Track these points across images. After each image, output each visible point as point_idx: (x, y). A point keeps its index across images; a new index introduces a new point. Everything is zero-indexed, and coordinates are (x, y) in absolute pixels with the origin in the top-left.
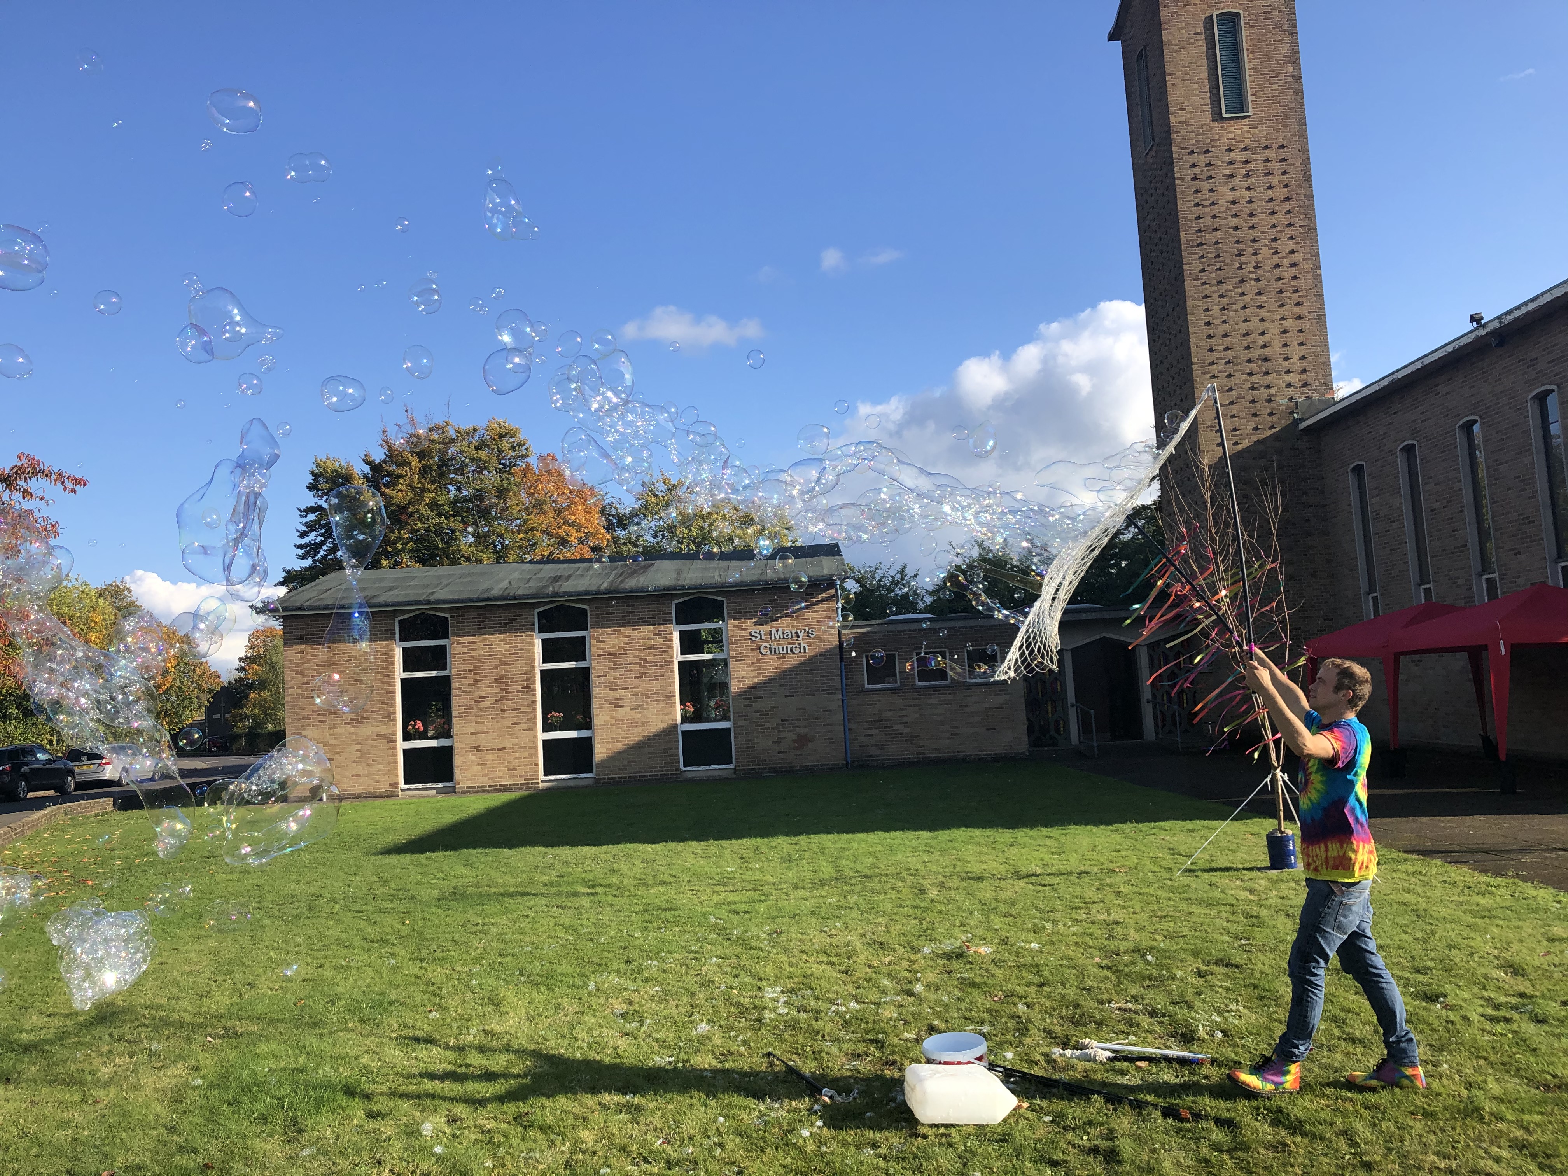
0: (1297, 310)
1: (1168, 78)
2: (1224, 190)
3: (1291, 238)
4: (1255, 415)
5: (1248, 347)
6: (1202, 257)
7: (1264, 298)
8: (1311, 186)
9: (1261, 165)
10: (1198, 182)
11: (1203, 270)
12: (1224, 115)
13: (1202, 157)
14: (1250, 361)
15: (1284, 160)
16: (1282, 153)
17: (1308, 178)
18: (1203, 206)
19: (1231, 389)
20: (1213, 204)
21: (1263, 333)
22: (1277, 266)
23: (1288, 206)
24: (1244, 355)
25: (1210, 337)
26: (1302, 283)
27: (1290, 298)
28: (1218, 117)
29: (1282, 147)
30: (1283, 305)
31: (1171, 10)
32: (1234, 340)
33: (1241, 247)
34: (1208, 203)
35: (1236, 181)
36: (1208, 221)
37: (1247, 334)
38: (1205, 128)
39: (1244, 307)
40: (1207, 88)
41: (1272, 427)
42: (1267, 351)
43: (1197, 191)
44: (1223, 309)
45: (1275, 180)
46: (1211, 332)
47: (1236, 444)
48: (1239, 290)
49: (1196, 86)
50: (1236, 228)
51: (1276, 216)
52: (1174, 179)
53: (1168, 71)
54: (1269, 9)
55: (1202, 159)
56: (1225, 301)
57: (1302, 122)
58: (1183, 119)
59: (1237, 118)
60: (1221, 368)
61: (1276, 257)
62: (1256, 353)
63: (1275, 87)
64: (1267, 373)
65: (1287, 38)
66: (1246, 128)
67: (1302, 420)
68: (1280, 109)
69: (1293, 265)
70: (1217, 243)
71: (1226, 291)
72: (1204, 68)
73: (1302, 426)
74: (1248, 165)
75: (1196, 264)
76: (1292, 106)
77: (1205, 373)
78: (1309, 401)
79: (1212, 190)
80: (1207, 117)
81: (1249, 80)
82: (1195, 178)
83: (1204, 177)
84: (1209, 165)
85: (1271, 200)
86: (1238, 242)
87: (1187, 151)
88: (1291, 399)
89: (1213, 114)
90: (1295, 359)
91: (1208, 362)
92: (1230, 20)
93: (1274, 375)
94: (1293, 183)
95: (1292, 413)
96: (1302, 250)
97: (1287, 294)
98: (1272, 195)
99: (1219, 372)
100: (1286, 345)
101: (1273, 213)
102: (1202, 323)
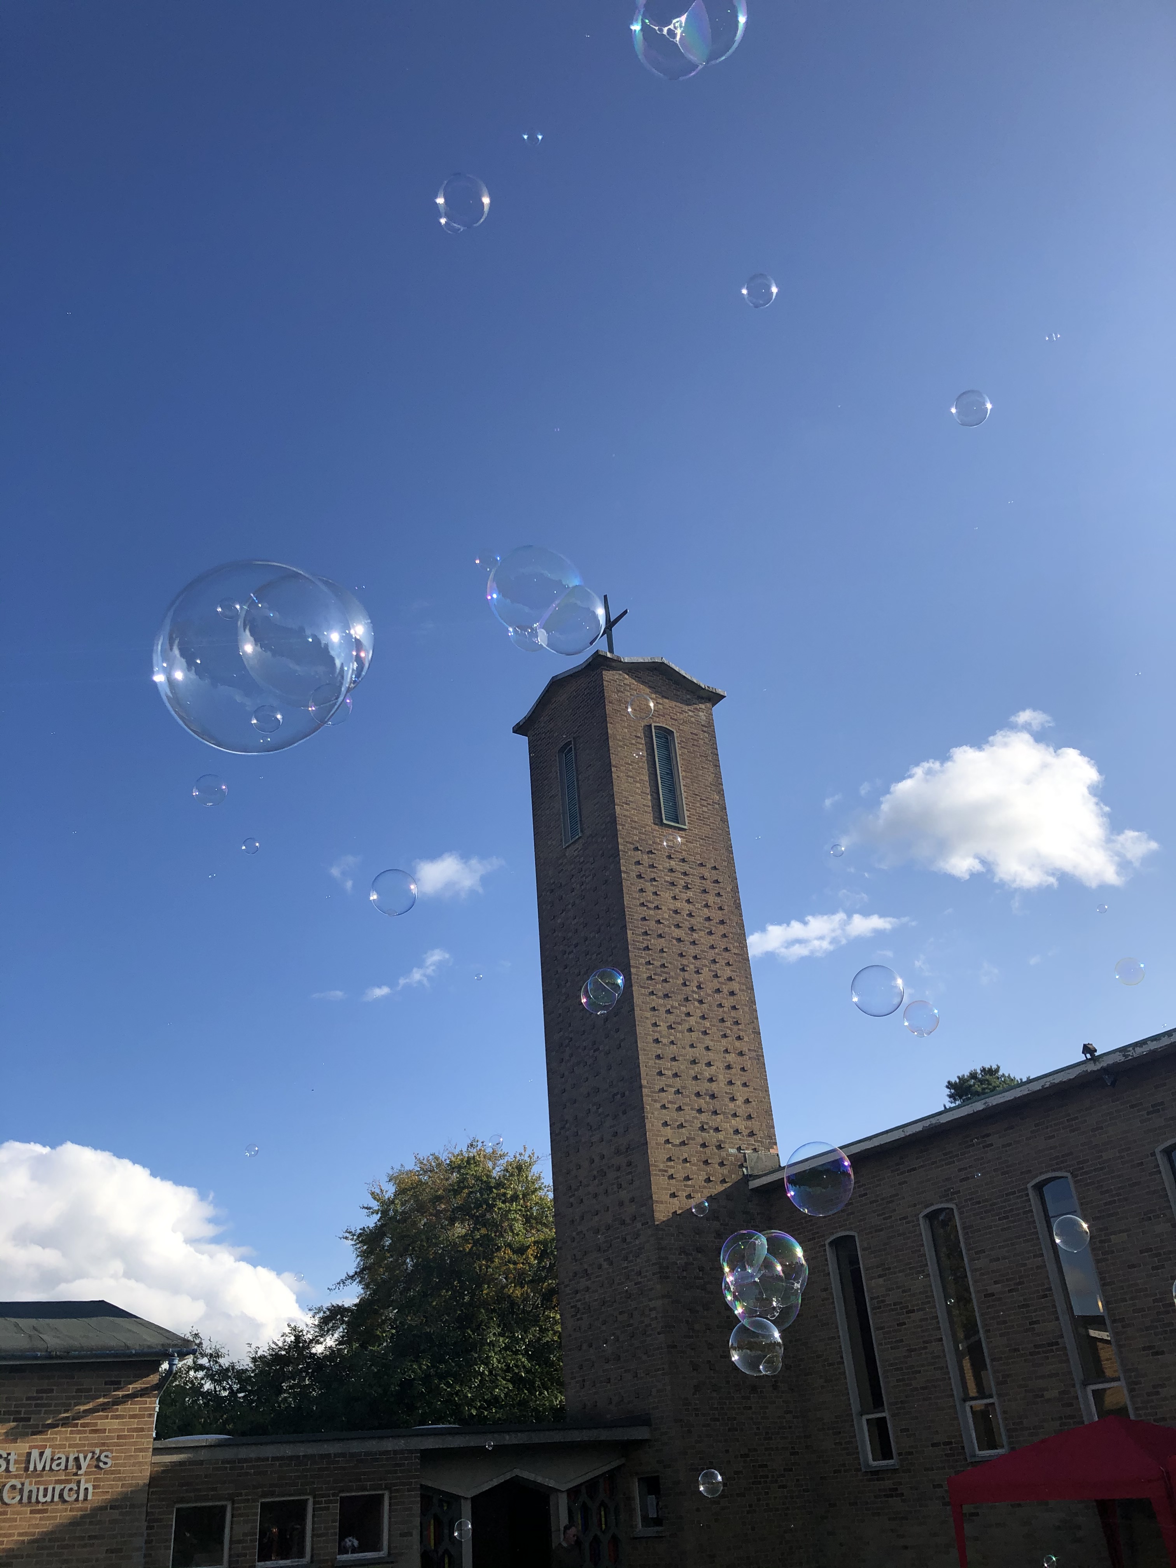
0: (737, 1044)
1: (613, 769)
2: (666, 895)
3: (728, 964)
4: (706, 1163)
5: (696, 1078)
6: (649, 963)
7: (707, 1024)
8: (741, 915)
9: (698, 881)
10: (642, 881)
11: (650, 978)
12: (665, 821)
13: (645, 857)
14: (698, 1095)
15: (717, 882)
16: (715, 875)
17: (738, 906)
18: (648, 908)
19: (681, 1126)
20: (657, 908)
21: (709, 1064)
22: (718, 991)
23: (722, 929)
24: (693, 1087)
25: (658, 1057)
26: (740, 1015)
27: (731, 1029)
28: (659, 821)
29: (715, 868)
30: (725, 1036)
31: (615, 707)
32: (681, 1066)
33: (684, 962)
34: (652, 906)
35: (677, 891)
36: (653, 925)
37: (694, 1062)
38: (648, 829)
39: (690, 1030)
40: (648, 791)
41: (724, 1181)
42: (714, 1087)
43: (641, 890)
44: (670, 1027)
45: (711, 899)
46: (659, 1052)
47: (689, 1197)
48: (684, 1009)
49: (638, 785)
50: (679, 940)
51: (713, 937)
52: (620, 872)
53: (613, 763)
54: (696, 737)
55: (646, 859)
56: (671, 1018)
57: (729, 849)
58: (626, 813)
59: (675, 828)
60: (671, 1097)
61: (715, 980)
62: (703, 1086)
63: (705, 809)
64: (715, 1113)
65: (712, 769)
66: (683, 841)
67: (753, 1178)
68: (711, 833)
69: (732, 993)
70: (662, 951)
71: (673, 1007)
72: (645, 771)
73: (754, 1184)
74: (686, 878)
75: (643, 969)
76: (720, 831)
77: (655, 1101)
78: (756, 1154)
79: (655, 893)
80: (649, 818)
81: (684, 795)
82: (640, 876)
83: (647, 878)
84: (652, 866)
85: (708, 919)
86: (681, 955)
87: (632, 847)
88: (739, 1149)
89: (654, 818)
90: (740, 1101)
91: (657, 1088)
92: (666, 735)
93: (721, 1116)
94: (726, 907)
95: (741, 1166)
96: (737, 979)
97: (728, 1024)
98: (709, 914)
99: (669, 1102)
100: (730, 1083)
101: (710, 933)
102: (650, 1039)
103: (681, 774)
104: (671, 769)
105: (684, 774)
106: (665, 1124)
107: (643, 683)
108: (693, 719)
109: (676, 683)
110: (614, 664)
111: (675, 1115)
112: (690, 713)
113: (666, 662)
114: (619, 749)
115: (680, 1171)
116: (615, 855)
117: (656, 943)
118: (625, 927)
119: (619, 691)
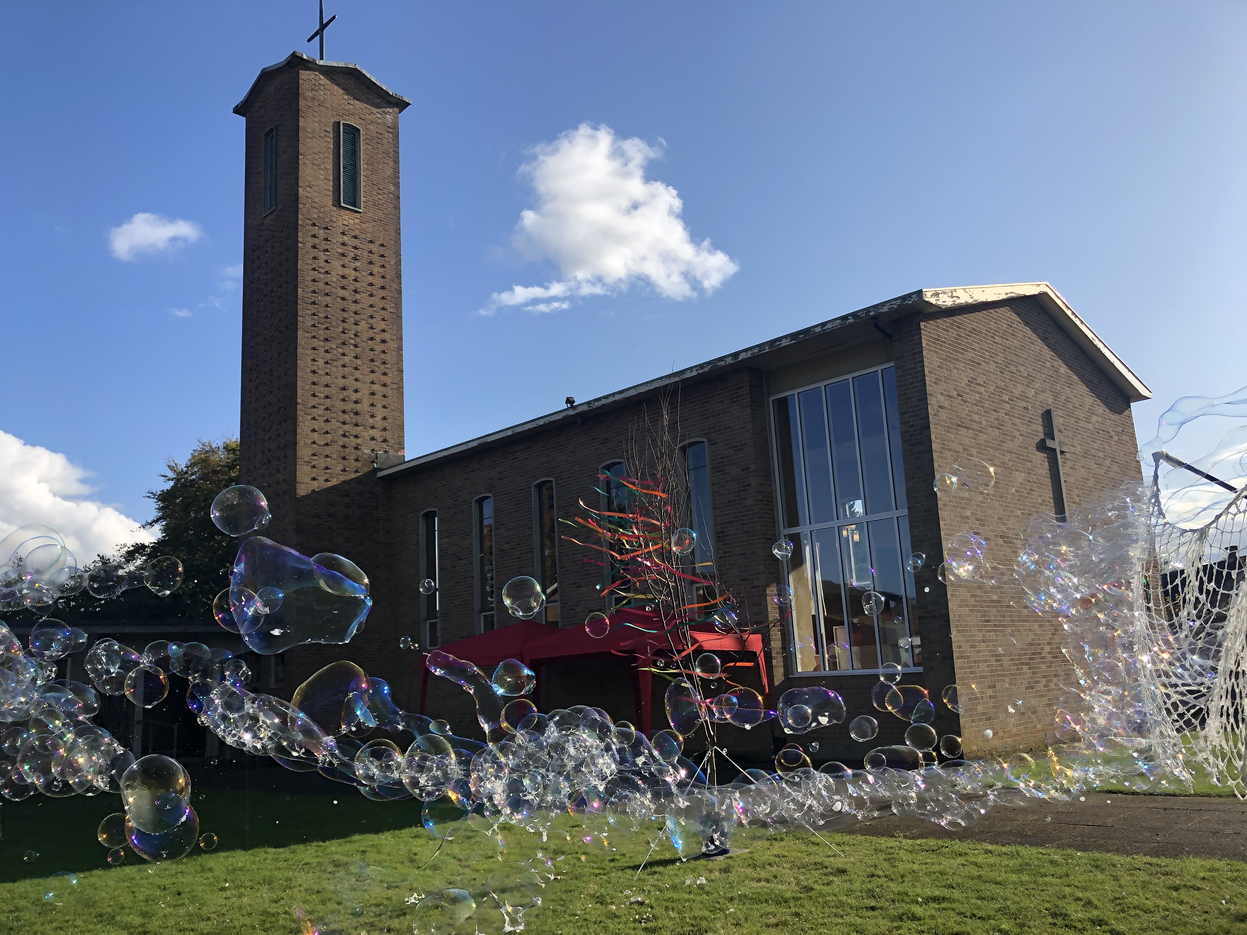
0: (383, 378)
1: (300, 157)
2: (336, 264)
3: (383, 320)
4: (344, 458)
5: (343, 400)
6: (314, 314)
7: (359, 362)
8: (400, 283)
9: (366, 254)
10: (316, 250)
11: (314, 326)
12: (342, 204)
13: (321, 231)
14: (344, 412)
15: (382, 256)
16: (382, 250)
17: (399, 276)
18: (319, 272)
19: (327, 432)
20: (327, 272)
21: (356, 391)
22: (372, 339)
23: (382, 293)
24: (340, 406)
25: (314, 383)
26: (388, 357)
27: (379, 367)
28: (337, 203)
29: (382, 245)
30: (373, 372)
31: (309, 103)
32: (333, 391)
33: (346, 315)
34: (323, 271)
35: (346, 260)
36: (321, 285)
37: (344, 389)
38: (327, 209)
39: (344, 366)
40: (331, 178)
41: (357, 471)
42: (358, 407)
43: (315, 258)
44: (327, 363)
45: (376, 269)
46: (315, 380)
47: (327, 480)
48: (340, 350)
49: (322, 172)
50: (343, 299)
51: (373, 298)
52: (297, 242)
53: (301, 151)
54: (380, 136)
55: (321, 233)
56: (329, 356)
57: (398, 232)
58: (308, 195)
59: (351, 210)
60: (320, 412)
61: (371, 331)
62: (350, 406)
63: (380, 197)
64: (357, 425)
65: (392, 164)
66: (357, 221)
67: (380, 470)
68: (383, 216)
69: (384, 341)
70: (327, 306)
71: (331, 348)
72: (330, 161)
73: (380, 474)
74: (356, 251)
75: (308, 318)
76: (391, 216)
77: (307, 414)
78: (386, 455)
79: (327, 261)
80: (329, 201)
81: (363, 183)
82: (314, 247)
83: (321, 248)
84: (326, 240)
85: (371, 284)
86: (343, 310)
87: (310, 222)
88: (373, 450)
89: (334, 200)
90: (379, 418)
91: (311, 405)
92: (353, 132)
93: (361, 428)
94: (388, 276)
95: (373, 462)
96: (390, 331)
97: (377, 363)
98: (372, 281)
99: (319, 416)
100: (372, 405)
101: (371, 295)
102: (308, 370)
103: (363, 165)
104: (355, 162)
105: (366, 166)
106: (314, 431)
107: (338, 85)
108: (380, 121)
109: (368, 88)
110: (310, 65)
111: (323, 424)
112: (378, 115)
113: (359, 68)
114: (308, 140)
115: (321, 462)
116: (295, 228)
118: (296, 286)
119: (313, 90)
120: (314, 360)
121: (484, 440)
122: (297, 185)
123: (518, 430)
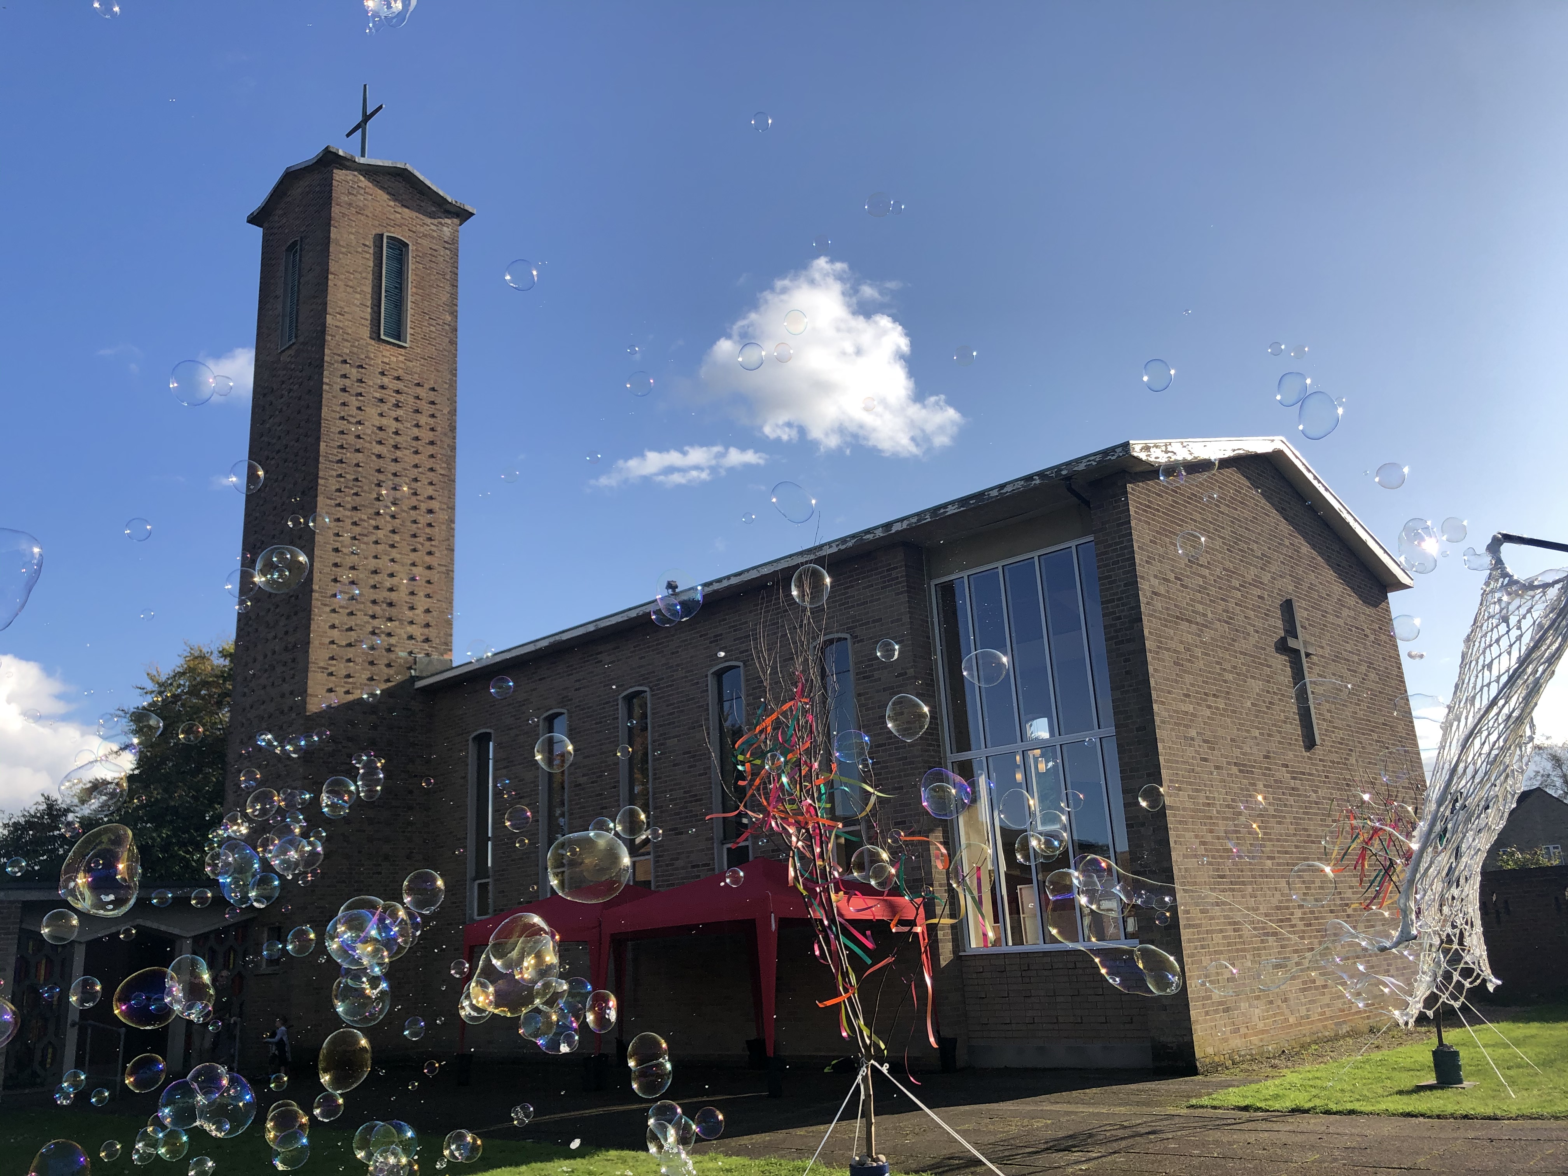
0: (428, 559)
1: (330, 276)
2: (372, 412)
3: (431, 484)
4: (372, 663)
5: (374, 587)
6: (340, 476)
7: (397, 538)
8: (454, 438)
9: (411, 400)
10: (346, 394)
11: (339, 490)
12: (383, 337)
13: (354, 371)
14: (374, 602)
15: (433, 403)
16: (432, 396)
17: (453, 429)
18: (349, 422)
19: (351, 629)
20: (359, 423)
21: (392, 575)
22: (415, 508)
23: (431, 450)
24: (370, 595)
25: (336, 565)
26: (435, 532)
27: (422, 545)
28: (375, 336)
29: (433, 389)
30: (414, 550)
31: (344, 210)
32: (362, 575)
33: (381, 477)
34: (354, 420)
35: (385, 408)
36: (351, 439)
37: (375, 572)
38: (362, 342)
39: (376, 542)
40: (369, 303)
41: (388, 680)
42: (393, 596)
43: (344, 404)
44: (354, 538)
45: (423, 419)
46: (338, 560)
47: (347, 692)
48: (373, 522)
49: (358, 296)
50: (379, 456)
51: (419, 456)
52: (322, 383)
53: (332, 269)
54: (435, 253)
55: (354, 373)
56: (357, 530)
57: (453, 372)
58: (338, 324)
59: (394, 344)
60: (343, 603)
61: (414, 498)
62: (385, 594)
63: (433, 329)
64: (390, 619)
65: (448, 288)
66: (401, 358)
67: (419, 678)
68: (435, 353)
69: (430, 511)
70: (357, 465)
71: (361, 520)
72: (369, 282)
73: (419, 684)
74: (398, 396)
75: (332, 481)
76: (446, 353)
77: (325, 605)
78: (428, 659)
79: (359, 408)
80: (365, 332)
81: (410, 312)
82: (344, 390)
83: (353, 392)
84: (361, 381)
85: (417, 439)
86: (379, 471)
87: (340, 359)
88: (411, 653)
89: (372, 332)
90: (420, 611)
91: (330, 593)
92: (399, 248)
93: (397, 623)
94: (439, 429)
95: (410, 668)
96: (439, 498)
97: (420, 539)
98: (418, 434)
99: (340, 607)
100: (412, 593)
101: (416, 452)
102: (329, 548)
103: (411, 289)
104: (401, 284)
105: (414, 290)
106: (333, 627)
107: (382, 188)
108: (435, 234)
109: (421, 193)
110: (348, 164)
111: (345, 618)
112: (433, 227)
113: (410, 168)
114: (341, 256)
115: (341, 668)
116: (319, 365)
117: (351, 457)
118: (318, 439)
119: (349, 193)
120: (337, 535)
121: (557, 638)
122: (324, 311)
123: (602, 624)
